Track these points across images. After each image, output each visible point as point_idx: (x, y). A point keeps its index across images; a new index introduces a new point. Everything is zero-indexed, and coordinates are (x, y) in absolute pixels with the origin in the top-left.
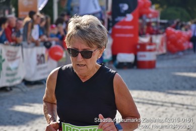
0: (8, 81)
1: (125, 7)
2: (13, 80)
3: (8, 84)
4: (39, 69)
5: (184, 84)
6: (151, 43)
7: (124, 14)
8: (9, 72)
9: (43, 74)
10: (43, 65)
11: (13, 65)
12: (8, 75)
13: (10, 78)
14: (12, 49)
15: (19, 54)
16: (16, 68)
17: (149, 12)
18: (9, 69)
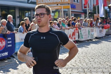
0: (91, 38)
2: (93, 37)
3: (91, 39)
4: (100, 34)
9: (101, 36)
10: (101, 33)
12: (91, 36)
13: (92, 37)
14: (92, 28)
15: (94, 30)
16: (93, 34)
18: (91, 34)
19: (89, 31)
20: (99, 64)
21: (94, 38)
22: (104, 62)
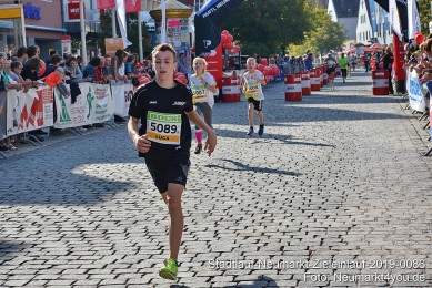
0: (98, 118)
1: (209, 43)
2: (103, 118)
5: (270, 115)
6: (235, 77)
7: (208, 50)
8: (100, 110)
11: (102, 103)
12: (97, 112)
13: (100, 115)
15: (108, 92)
16: (106, 106)
17: (231, 47)
18: (98, 106)
19: (89, 95)
20: (132, 207)
21: (107, 119)
22: (150, 198)
